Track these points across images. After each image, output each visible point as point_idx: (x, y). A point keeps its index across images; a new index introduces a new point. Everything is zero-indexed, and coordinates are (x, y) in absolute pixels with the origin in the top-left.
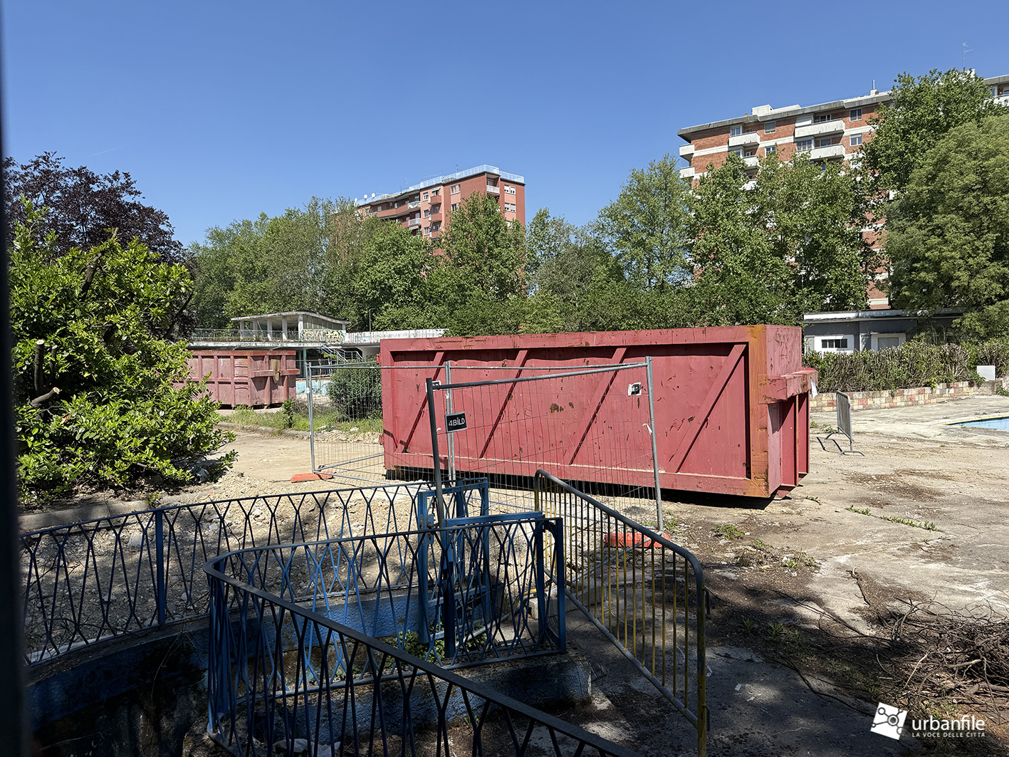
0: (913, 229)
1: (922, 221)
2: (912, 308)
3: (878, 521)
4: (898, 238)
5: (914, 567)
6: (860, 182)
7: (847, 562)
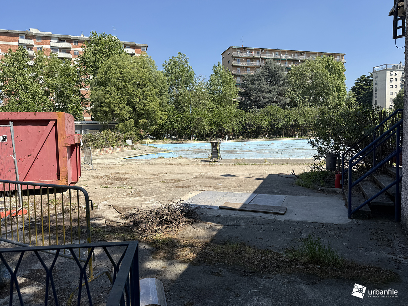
0: (100, 91)
1: (103, 88)
2: (101, 121)
3: (112, 189)
4: (95, 93)
5: (130, 200)
6: (79, 70)
7: (107, 203)
